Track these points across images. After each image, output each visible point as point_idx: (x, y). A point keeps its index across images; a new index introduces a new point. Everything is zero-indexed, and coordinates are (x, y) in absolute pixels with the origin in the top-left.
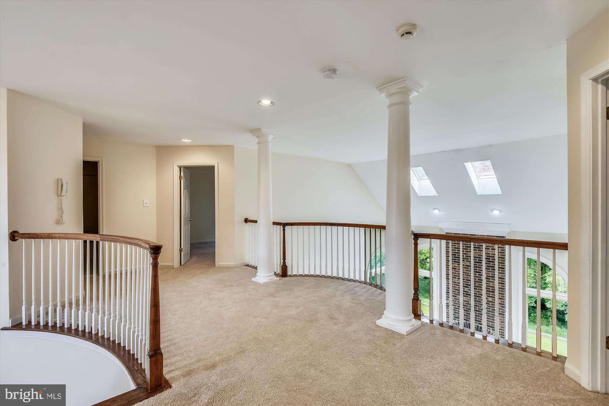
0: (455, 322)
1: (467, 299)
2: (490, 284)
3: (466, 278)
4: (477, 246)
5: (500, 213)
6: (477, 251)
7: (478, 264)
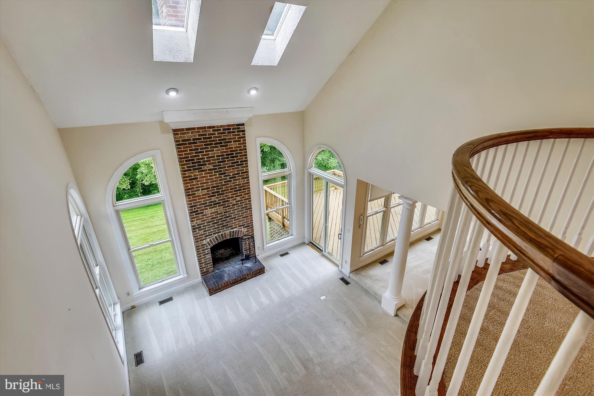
0: (207, 241)
1: (216, 209)
2: (236, 182)
3: (212, 185)
4: (218, 142)
5: (257, 90)
6: (219, 148)
7: (222, 163)
